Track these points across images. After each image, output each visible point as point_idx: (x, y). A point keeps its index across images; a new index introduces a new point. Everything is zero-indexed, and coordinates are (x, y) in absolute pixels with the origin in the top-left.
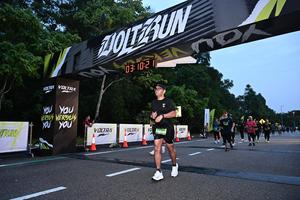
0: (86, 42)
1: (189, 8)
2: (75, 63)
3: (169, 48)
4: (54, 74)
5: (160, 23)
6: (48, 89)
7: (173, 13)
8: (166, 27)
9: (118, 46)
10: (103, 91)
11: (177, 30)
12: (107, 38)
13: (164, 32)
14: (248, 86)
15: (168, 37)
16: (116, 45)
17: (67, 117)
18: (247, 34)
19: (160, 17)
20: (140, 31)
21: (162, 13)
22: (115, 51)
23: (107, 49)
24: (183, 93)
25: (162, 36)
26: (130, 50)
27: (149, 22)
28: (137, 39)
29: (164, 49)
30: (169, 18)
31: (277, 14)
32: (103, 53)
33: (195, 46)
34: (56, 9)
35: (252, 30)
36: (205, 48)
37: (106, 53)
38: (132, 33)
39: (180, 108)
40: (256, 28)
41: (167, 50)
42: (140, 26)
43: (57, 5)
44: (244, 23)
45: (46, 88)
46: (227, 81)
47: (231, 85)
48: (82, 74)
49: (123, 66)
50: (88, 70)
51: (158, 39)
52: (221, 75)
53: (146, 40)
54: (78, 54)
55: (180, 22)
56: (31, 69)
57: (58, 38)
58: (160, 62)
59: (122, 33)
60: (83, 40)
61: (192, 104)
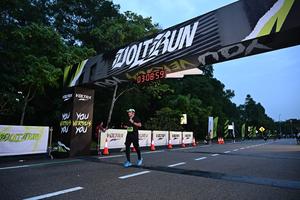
0: (101, 55)
1: (196, 24)
2: (91, 74)
3: (177, 60)
4: (73, 84)
5: (169, 38)
6: (66, 97)
7: (181, 29)
8: (175, 42)
9: (130, 59)
10: (114, 100)
11: (185, 44)
12: (121, 51)
13: (173, 46)
14: (249, 96)
15: (177, 51)
16: (129, 57)
17: (83, 122)
18: (250, 48)
19: (169, 33)
20: (150, 46)
21: (171, 29)
22: (128, 63)
23: (121, 61)
24: (188, 102)
25: (171, 50)
26: (142, 62)
27: (159, 37)
28: (148, 52)
29: (172, 62)
30: (177, 33)
31: (278, 30)
32: (117, 65)
33: (202, 59)
34: (74, 27)
35: (254, 45)
36: (210, 61)
37: (119, 65)
38: (143, 47)
39: (185, 115)
40: (259, 42)
41: (176, 62)
42: (151, 41)
43: (76, 23)
44: (247, 38)
45: (65, 97)
46: (228, 91)
47: (233, 95)
48: (97, 83)
49: (135, 77)
50: (103, 80)
51: (167, 52)
52: (224, 86)
53: (156, 53)
54: (94, 66)
55: (188, 37)
56: (52, 79)
57: (76, 52)
58: (169, 73)
59: (135, 47)
60: (98, 54)
61: (196, 112)
